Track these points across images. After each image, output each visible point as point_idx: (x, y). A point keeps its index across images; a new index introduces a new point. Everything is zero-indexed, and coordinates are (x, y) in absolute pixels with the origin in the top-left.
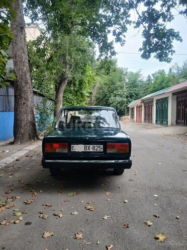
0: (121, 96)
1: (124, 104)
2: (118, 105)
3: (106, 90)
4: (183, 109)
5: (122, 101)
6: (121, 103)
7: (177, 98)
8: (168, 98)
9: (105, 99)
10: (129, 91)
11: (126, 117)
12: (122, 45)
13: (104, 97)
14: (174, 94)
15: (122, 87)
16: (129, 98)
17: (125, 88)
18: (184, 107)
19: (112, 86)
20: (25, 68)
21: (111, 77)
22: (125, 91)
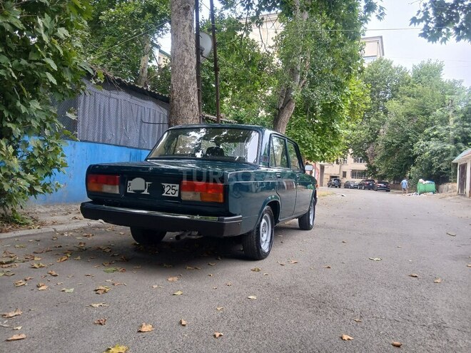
0: (442, 140)
1: (447, 156)
2: (435, 159)
5: (443, 150)
6: (442, 154)
9: (406, 145)
10: (460, 128)
11: (450, 185)
13: (404, 142)
16: (461, 145)
17: (451, 123)
19: (423, 120)
20: (187, 77)
21: (421, 100)
22: (452, 128)
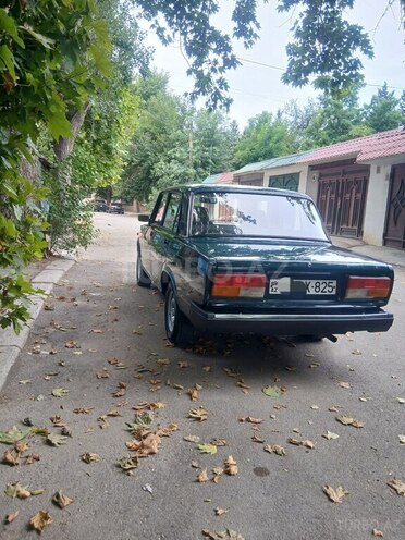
0: (182, 162)
3: (146, 146)
4: (331, 201)
5: (185, 174)
7: (321, 176)
8: (298, 174)
9: (145, 165)
10: (201, 153)
12: (246, 46)
13: (143, 161)
14: (313, 167)
15: (184, 143)
17: (191, 146)
18: (334, 196)
19: (161, 138)
21: (158, 116)
22: (192, 151)
